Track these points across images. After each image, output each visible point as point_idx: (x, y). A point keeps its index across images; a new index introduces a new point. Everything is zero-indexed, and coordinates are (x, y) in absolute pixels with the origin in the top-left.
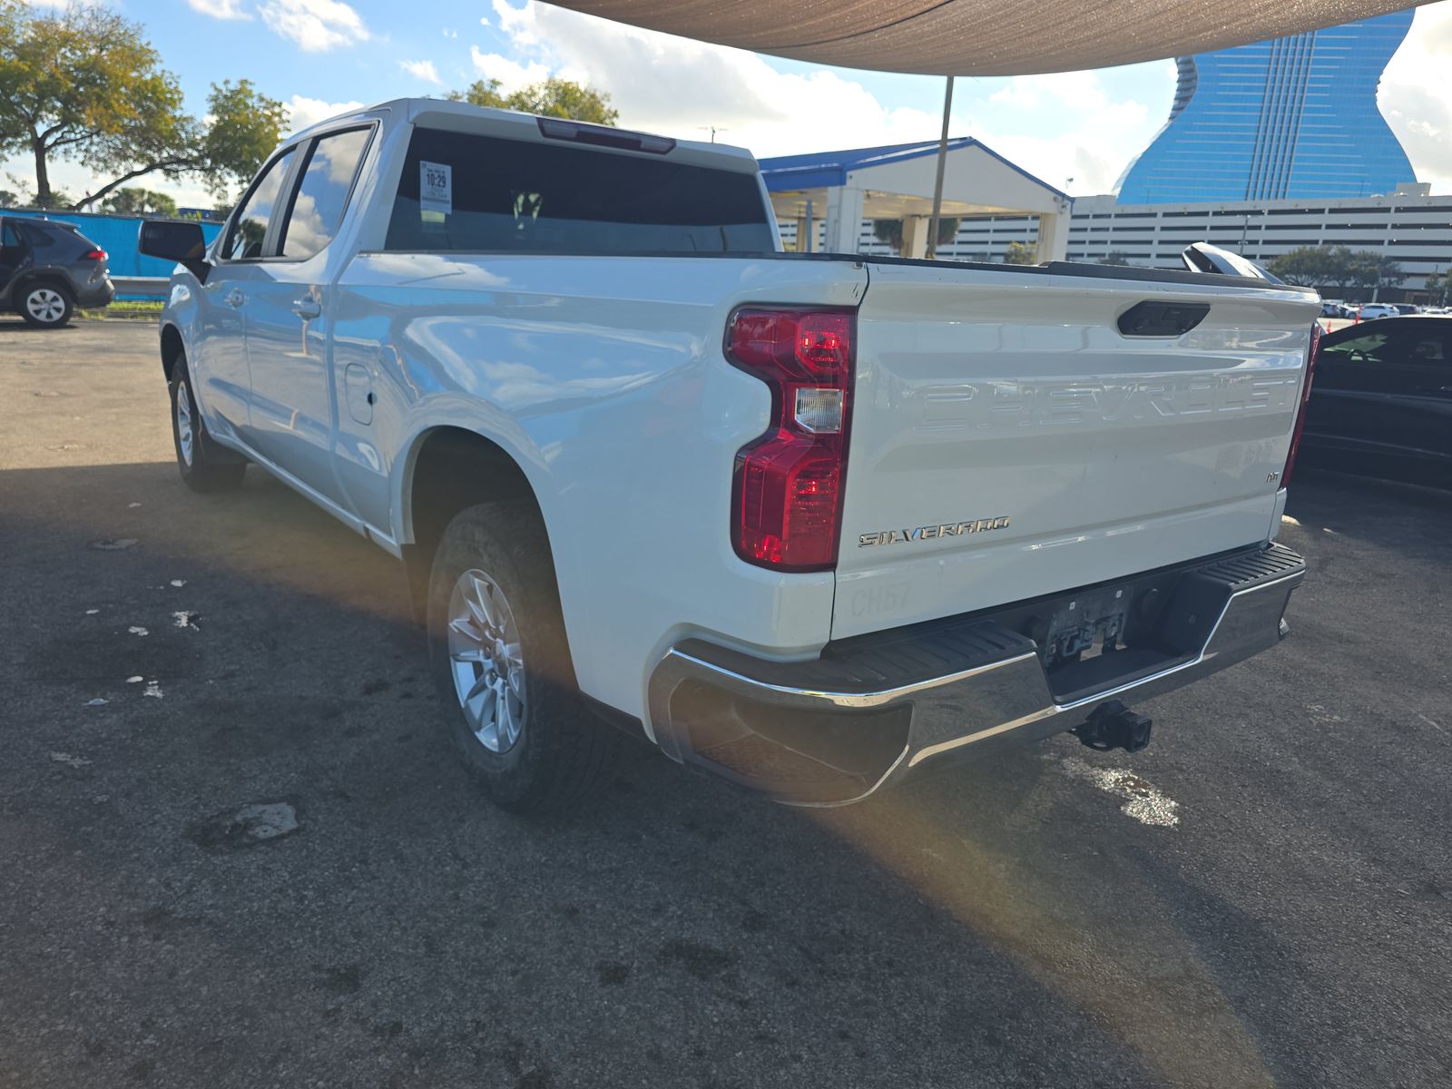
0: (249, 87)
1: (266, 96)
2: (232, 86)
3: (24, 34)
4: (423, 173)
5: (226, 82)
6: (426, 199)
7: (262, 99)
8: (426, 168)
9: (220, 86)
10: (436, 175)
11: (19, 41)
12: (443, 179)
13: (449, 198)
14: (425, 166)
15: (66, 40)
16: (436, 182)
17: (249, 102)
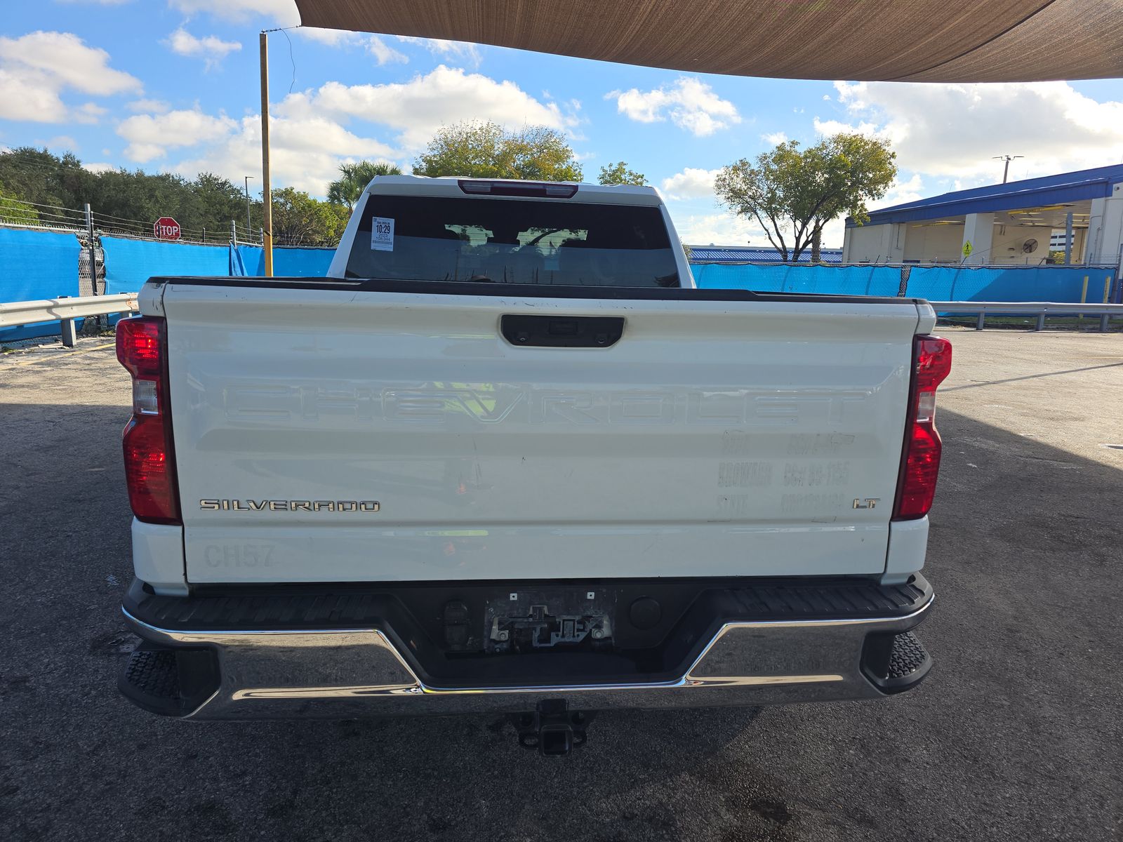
0: (624, 167)
1: (634, 172)
2: (613, 168)
3: (499, 148)
4: (374, 224)
5: (611, 165)
6: (375, 242)
7: (631, 174)
8: (377, 221)
9: (607, 168)
10: (383, 226)
11: (497, 153)
12: (388, 228)
13: (392, 240)
14: (376, 220)
15: (521, 149)
16: (383, 230)
17: (623, 177)
